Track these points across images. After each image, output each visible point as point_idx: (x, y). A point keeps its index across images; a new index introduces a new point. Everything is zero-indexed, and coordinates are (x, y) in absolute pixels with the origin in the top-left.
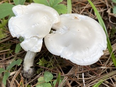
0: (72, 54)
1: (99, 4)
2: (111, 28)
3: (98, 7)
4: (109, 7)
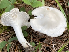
0: (47, 30)
2: (67, 15)
3: (59, 2)
4: (66, 2)
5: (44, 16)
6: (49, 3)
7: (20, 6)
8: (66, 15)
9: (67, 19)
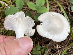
0: (53, 36)
1: (63, 4)
3: (62, 6)
5: (50, 22)
6: (52, 7)
7: (25, 9)
8: (69, 19)
9: (70, 22)
